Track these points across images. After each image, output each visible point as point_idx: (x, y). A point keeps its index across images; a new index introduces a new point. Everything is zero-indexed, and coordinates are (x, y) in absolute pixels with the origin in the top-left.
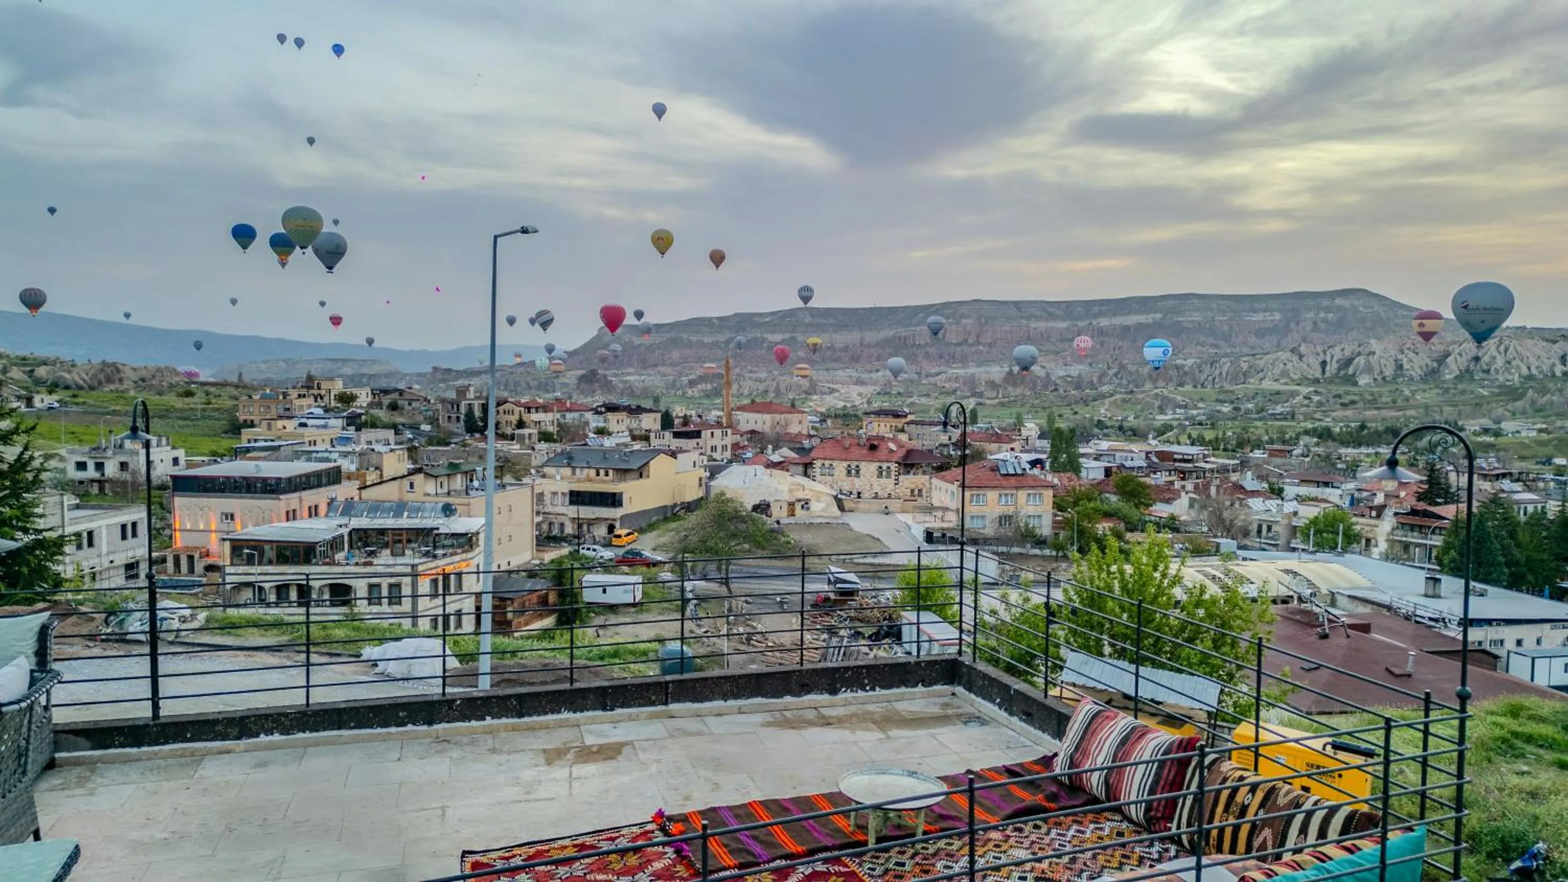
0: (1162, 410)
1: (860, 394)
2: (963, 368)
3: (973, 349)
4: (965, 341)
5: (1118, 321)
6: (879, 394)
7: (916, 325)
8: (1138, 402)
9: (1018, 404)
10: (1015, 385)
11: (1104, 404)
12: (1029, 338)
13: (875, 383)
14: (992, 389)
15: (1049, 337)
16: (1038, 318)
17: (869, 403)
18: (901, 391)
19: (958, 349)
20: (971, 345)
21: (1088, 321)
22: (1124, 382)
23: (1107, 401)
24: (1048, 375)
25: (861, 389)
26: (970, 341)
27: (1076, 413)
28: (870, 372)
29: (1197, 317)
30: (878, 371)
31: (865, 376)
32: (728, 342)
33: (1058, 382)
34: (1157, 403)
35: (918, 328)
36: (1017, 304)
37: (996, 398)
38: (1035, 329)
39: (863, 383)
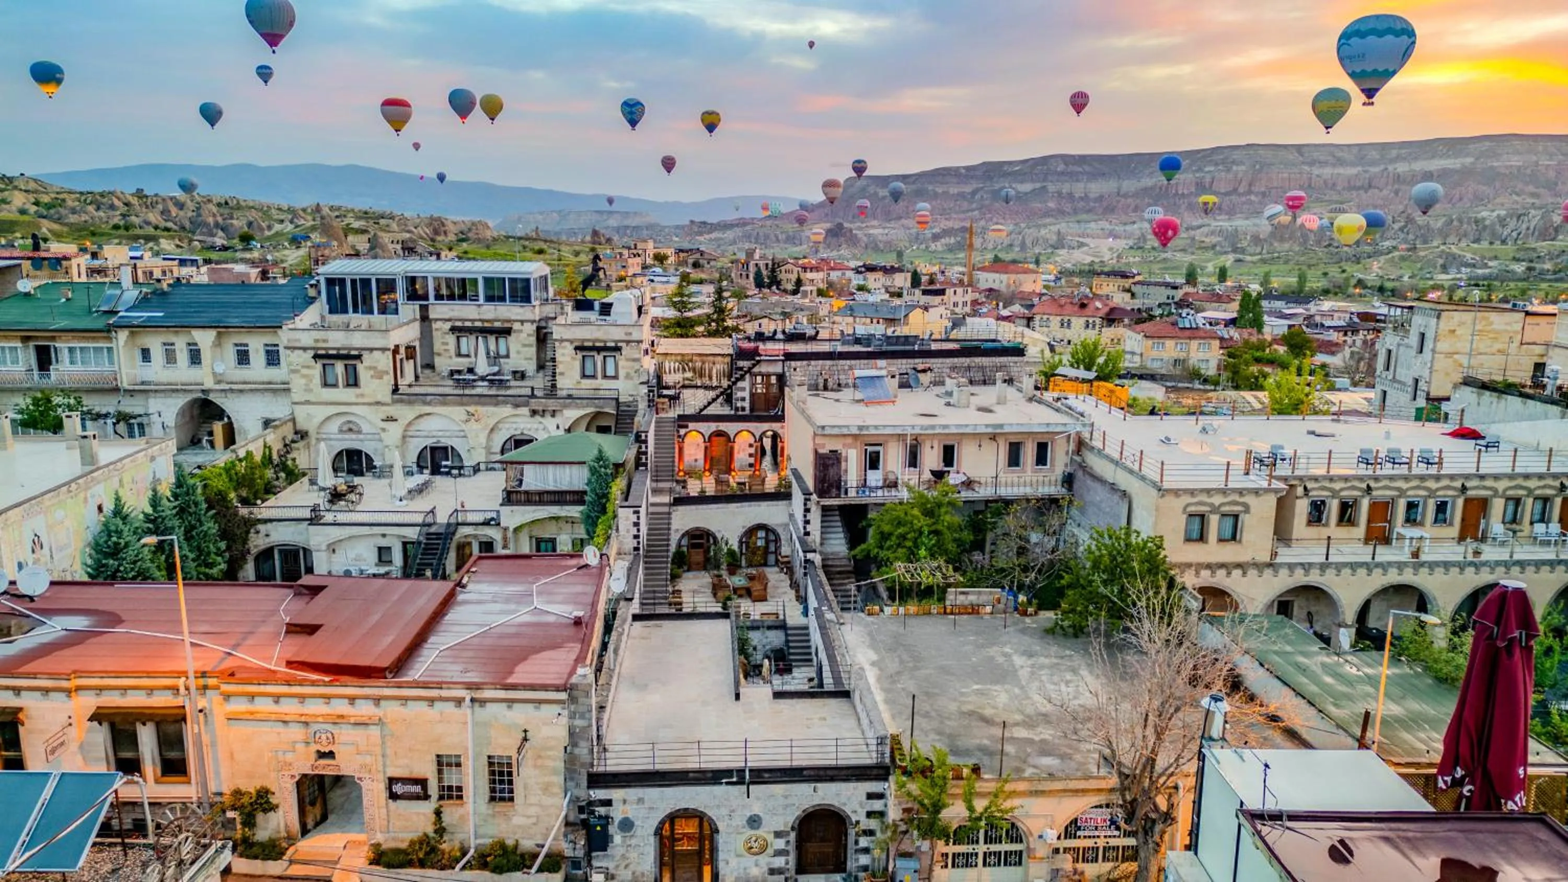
0: (1445, 269)
1: (1111, 249)
2: (1228, 220)
3: (1244, 199)
4: (1235, 190)
6: (1131, 248)
8: (1419, 259)
9: (1282, 261)
13: (1128, 236)
15: (1334, 184)
16: (1323, 164)
19: (1227, 199)
20: (1240, 195)
21: (1382, 167)
22: (1411, 237)
23: (1382, 259)
25: (1114, 243)
26: (1241, 190)
27: (1344, 271)
28: (1125, 224)
29: (1516, 161)
30: (1134, 223)
31: (1119, 229)
32: (974, 193)
34: (1441, 261)
36: (1299, 148)
37: (1260, 254)
38: (1318, 176)
39: (1116, 237)
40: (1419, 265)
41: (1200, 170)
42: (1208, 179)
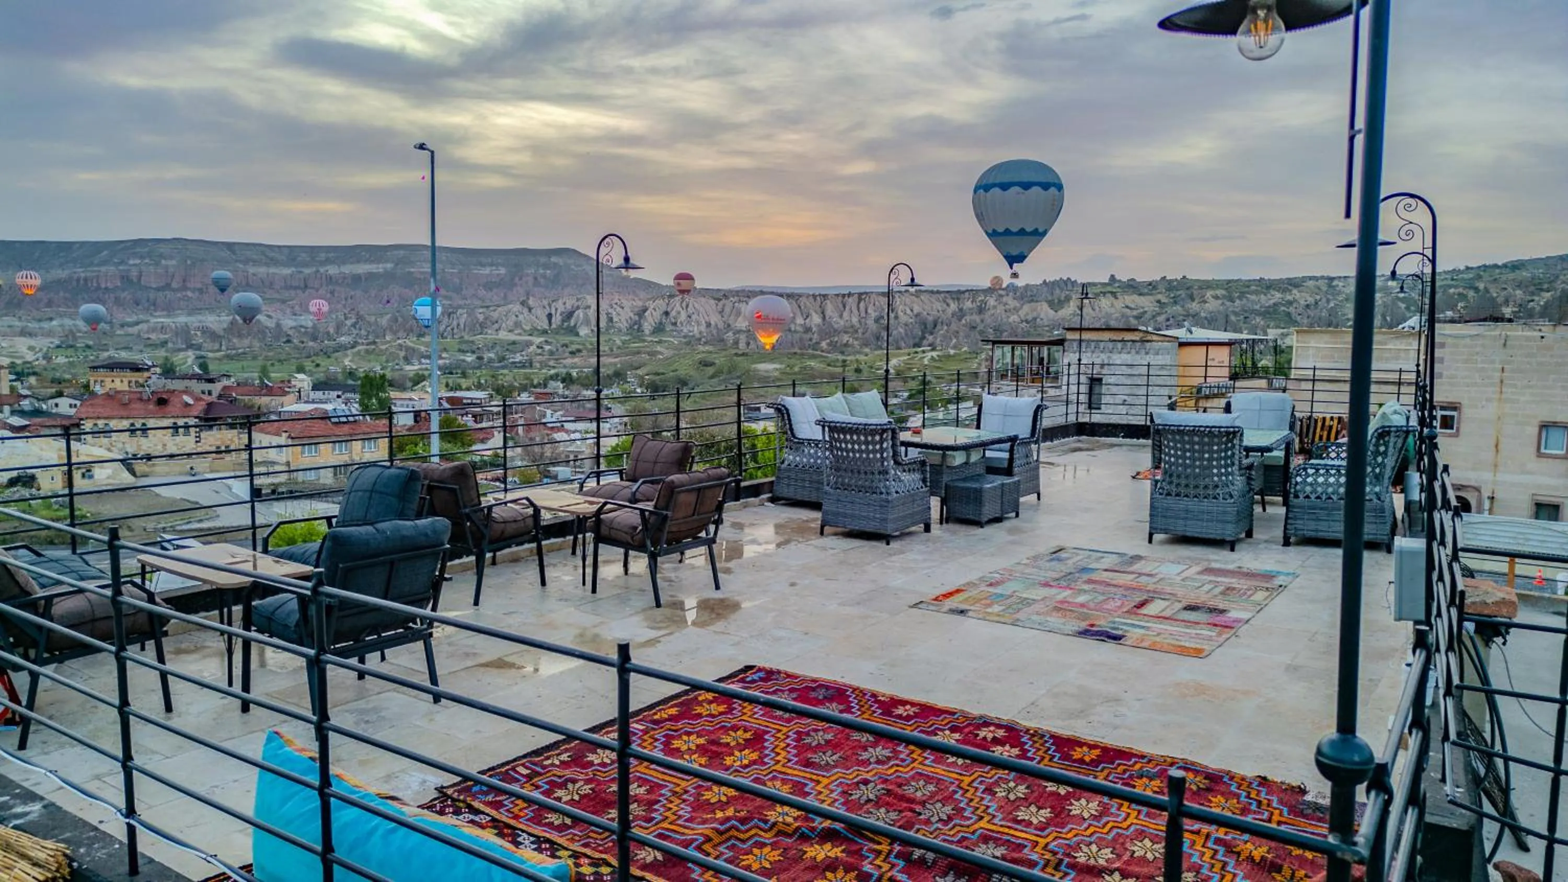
0: (407, 360)
1: (31, 348)
2: (168, 316)
3: (179, 295)
4: (168, 286)
5: (347, 269)
6: (58, 347)
7: (99, 265)
8: (382, 353)
9: (249, 357)
10: (240, 336)
11: (347, 356)
12: (248, 285)
13: (49, 334)
14: (213, 341)
15: (271, 284)
16: (255, 262)
17: (47, 357)
18: (91, 343)
19: (160, 294)
20: (174, 290)
21: (314, 269)
22: (363, 332)
23: (349, 352)
24: (278, 325)
25: (32, 342)
26: (174, 285)
27: (318, 365)
28: (40, 320)
30: (51, 319)
31: (33, 325)
33: (290, 332)
34: (402, 354)
35: (103, 269)
36: (230, 246)
37: (219, 350)
38: (254, 275)
39: (31, 335)
40: (384, 358)
41: (122, 262)
42: (134, 273)
